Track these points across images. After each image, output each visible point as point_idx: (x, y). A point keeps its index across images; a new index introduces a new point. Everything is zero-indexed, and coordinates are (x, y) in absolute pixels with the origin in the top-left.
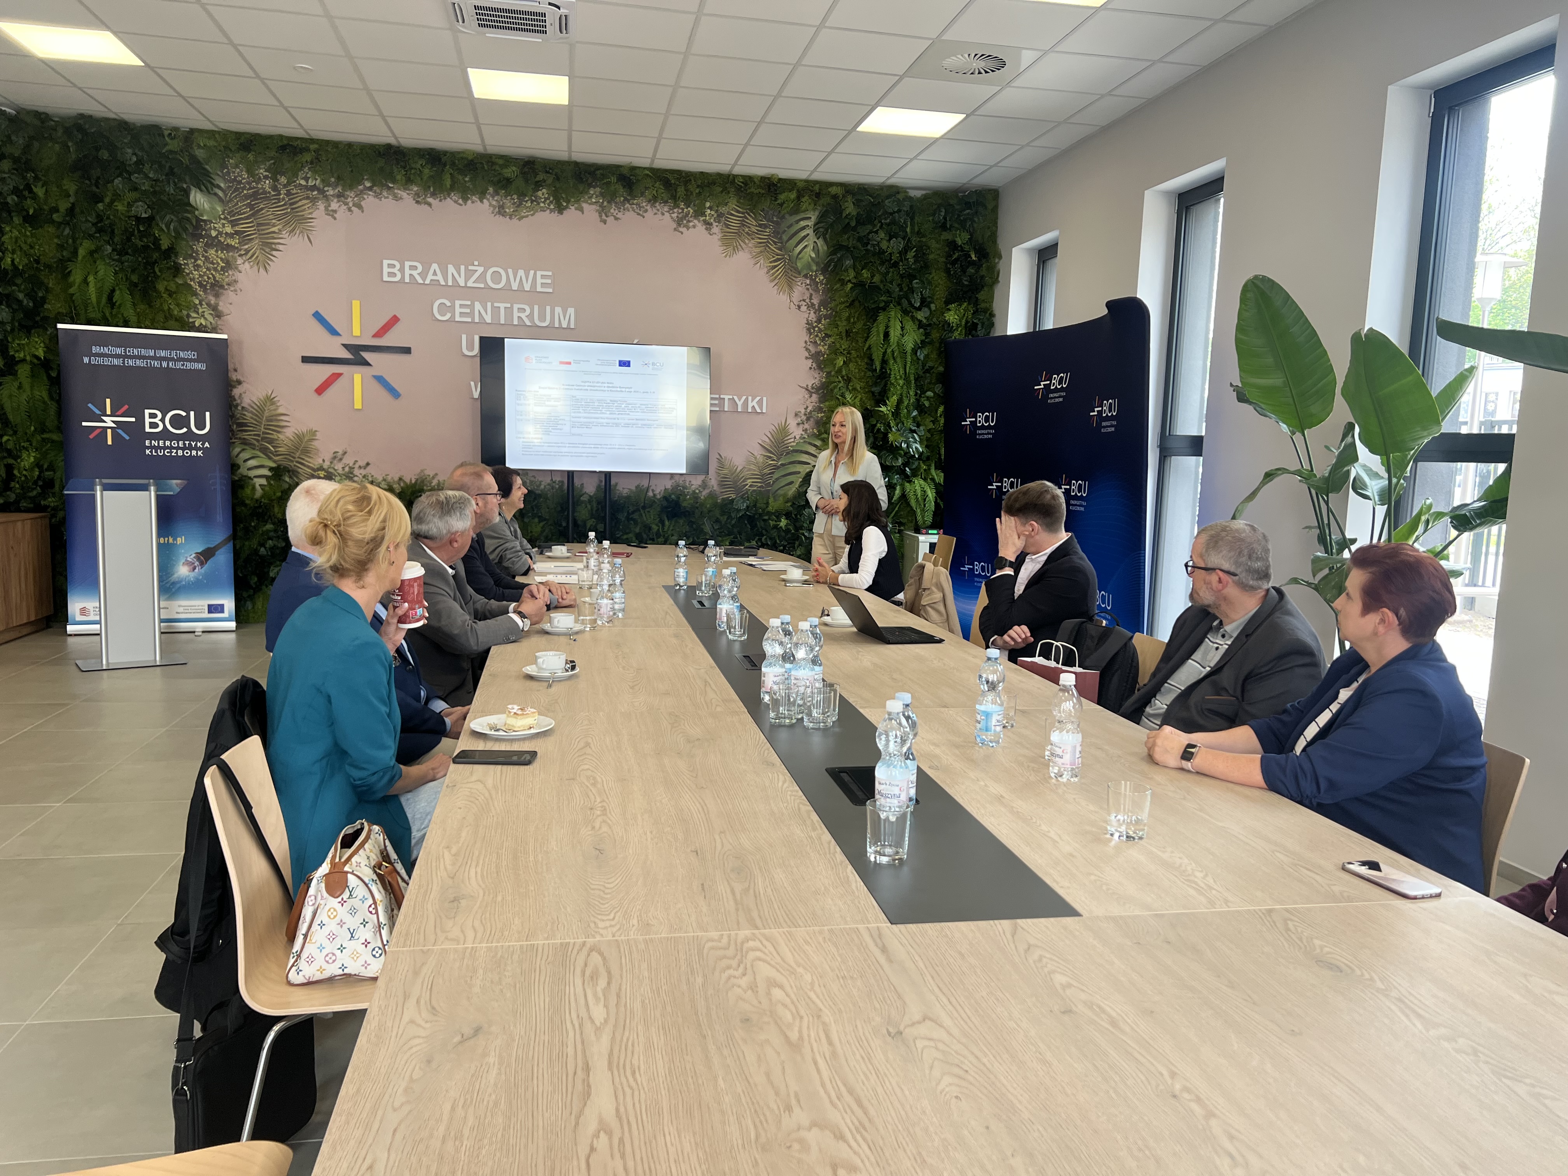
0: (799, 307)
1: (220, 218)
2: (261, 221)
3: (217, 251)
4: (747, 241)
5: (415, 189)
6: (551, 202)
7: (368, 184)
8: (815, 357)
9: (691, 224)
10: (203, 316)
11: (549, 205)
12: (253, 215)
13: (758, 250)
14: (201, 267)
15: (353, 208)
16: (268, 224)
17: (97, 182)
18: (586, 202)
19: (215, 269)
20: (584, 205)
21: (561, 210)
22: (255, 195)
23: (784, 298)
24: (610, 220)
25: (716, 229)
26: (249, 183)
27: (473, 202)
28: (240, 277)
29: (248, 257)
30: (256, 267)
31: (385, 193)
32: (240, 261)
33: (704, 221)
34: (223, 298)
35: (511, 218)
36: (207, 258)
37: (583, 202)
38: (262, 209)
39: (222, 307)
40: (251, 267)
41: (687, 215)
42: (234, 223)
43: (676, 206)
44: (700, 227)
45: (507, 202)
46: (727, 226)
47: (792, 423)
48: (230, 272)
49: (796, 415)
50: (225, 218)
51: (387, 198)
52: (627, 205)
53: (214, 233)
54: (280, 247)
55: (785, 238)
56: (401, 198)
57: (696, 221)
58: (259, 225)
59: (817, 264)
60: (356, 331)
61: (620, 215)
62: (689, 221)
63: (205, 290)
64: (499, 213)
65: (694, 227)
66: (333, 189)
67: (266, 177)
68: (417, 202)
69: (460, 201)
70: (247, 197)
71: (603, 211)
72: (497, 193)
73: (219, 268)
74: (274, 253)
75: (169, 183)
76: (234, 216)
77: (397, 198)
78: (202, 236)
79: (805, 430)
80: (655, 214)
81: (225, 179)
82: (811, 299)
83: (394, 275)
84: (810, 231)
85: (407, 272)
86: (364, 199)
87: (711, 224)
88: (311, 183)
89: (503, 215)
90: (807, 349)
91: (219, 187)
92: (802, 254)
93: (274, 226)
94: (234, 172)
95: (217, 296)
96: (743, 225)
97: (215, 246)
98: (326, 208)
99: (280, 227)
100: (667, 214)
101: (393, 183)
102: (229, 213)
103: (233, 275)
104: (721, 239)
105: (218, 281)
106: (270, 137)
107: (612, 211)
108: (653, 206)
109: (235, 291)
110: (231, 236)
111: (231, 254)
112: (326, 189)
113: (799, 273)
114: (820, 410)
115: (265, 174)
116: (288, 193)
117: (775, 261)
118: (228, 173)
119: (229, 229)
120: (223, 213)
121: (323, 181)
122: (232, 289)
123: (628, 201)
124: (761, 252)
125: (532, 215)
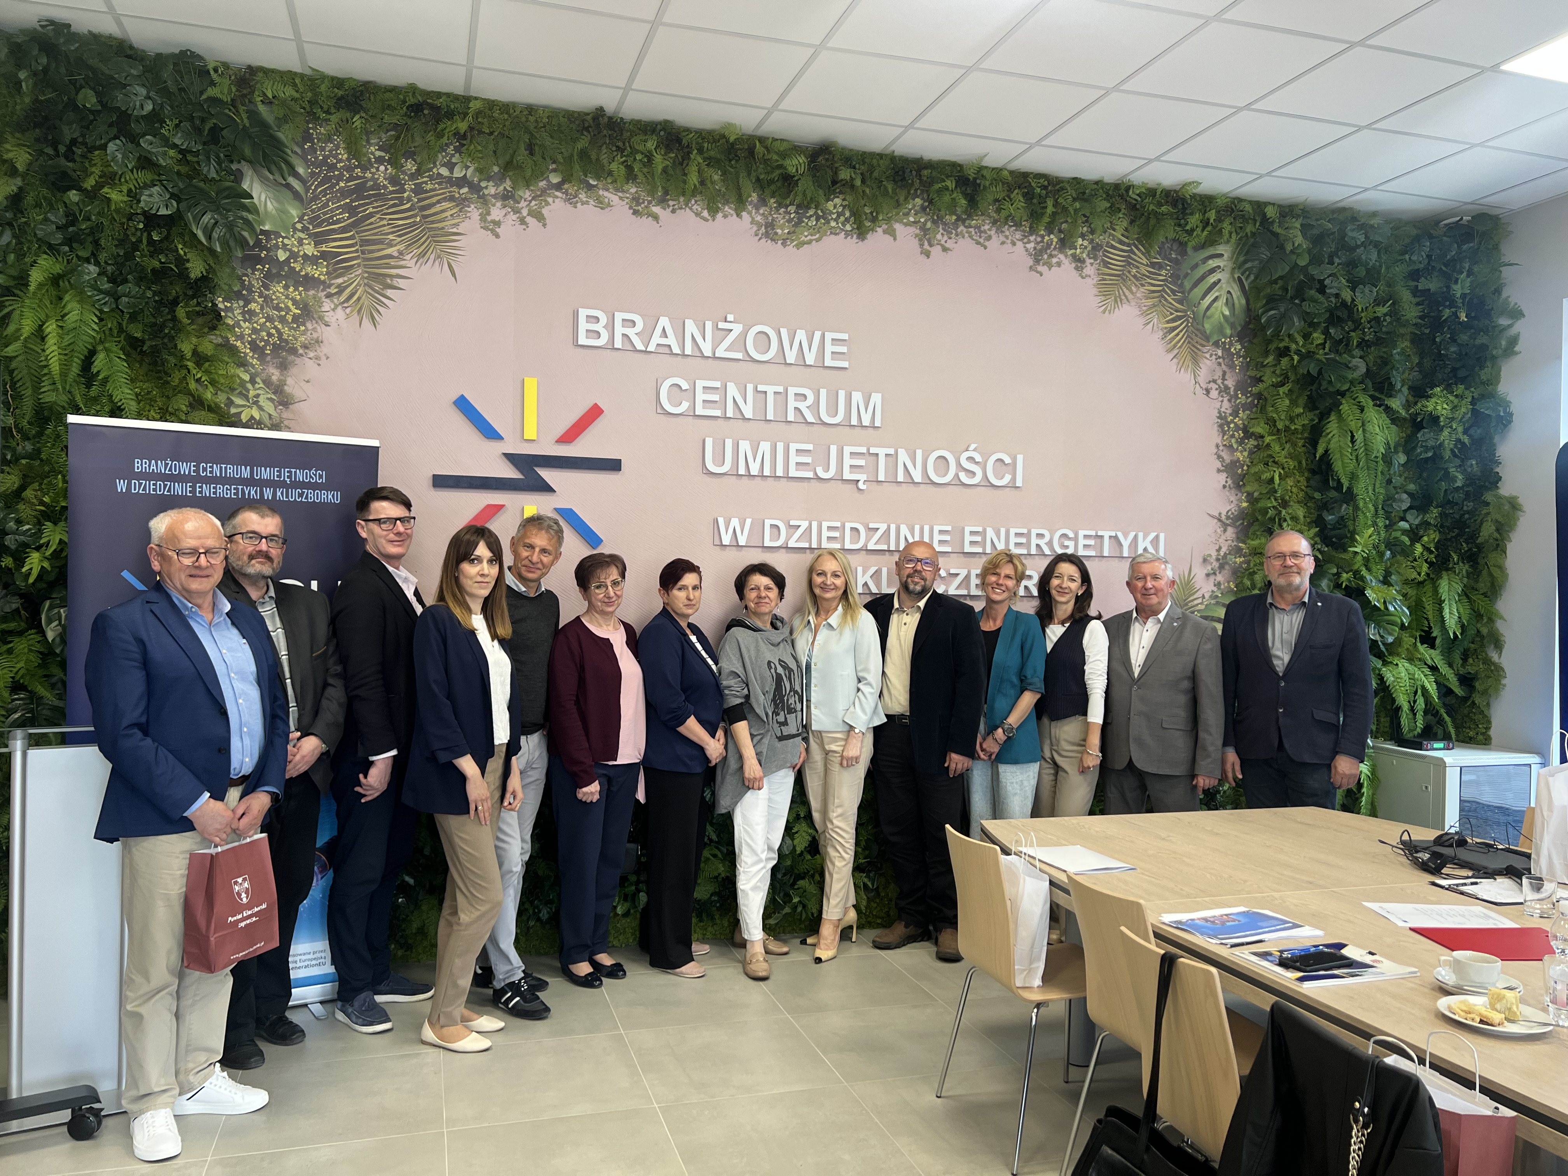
0: (1208, 391)
1: (295, 229)
2: (367, 236)
3: (286, 287)
4: (1134, 288)
5: (633, 190)
6: (847, 220)
7: (555, 179)
8: (1230, 468)
9: (1054, 260)
10: (256, 403)
11: (844, 225)
12: (354, 225)
13: (1149, 302)
14: (257, 314)
15: (529, 219)
16: (380, 242)
17: (69, 149)
18: (901, 222)
19: (282, 320)
20: (898, 226)
21: (861, 232)
22: (359, 191)
23: (1186, 377)
24: (936, 251)
25: (1090, 269)
26: (350, 169)
27: (725, 216)
28: (327, 334)
29: (342, 298)
30: (356, 317)
31: (583, 196)
32: (327, 305)
33: (1074, 256)
34: (294, 370)
35: (784, 244)
36: (267, 299)
37: (897, 221)
38: (371, 215)
39: (292, 386)
40: (348, 317)
41: (1049, 245)
42: (318, 239)
43: (1033, 230)
44: (1068, 265)
45: (780, 218)
46: (1106, 264)
47: (1199, 572)
48: (309, 325)
49: (1205, 560)
50: (304, 229)
51: (587, 203)
52: (961, 228)
53: (282, 256)
54: (401, 283)
55: (1188, 285)
56: (609, 205)
57: (1061, 256)
58: (365, 242)
59: (1232, 326)
60: (530, 432)
61: (950, 244)
62: (1051, 256)
63: (262, 357)
64: (767, 235)
65: (1059, 264)
66: (497, 185)
67: (380, 161)
68: (636, 213)
69: (705, 213)
70: (344, 193)
71: (925, 237)
72: (763, 202)
73: (289, 318)
74: (389, 292)
75: (209, 159)
76: (319, 225)
77: (602, 205)
78: (258, 260)
79: (1218, 585)
80: (1003, 243)
81: (306, 161)
82: (1224, 379)
83: (598, 334)
84: (1222, 276)
85: (619, 330)
86: (548, 204)
87: (1083, 262)
88: (458, 173)
89: (772, 240)
90: (1219, 457)
91: (296, 175)
92: (1212, 310)
93: (390, 245)
94: (323, 149)
95: (283, 367)
96: (1128, 263)
97: (286, 277)
98: (483, 218)
99: (401, 247)
100: (1019, 244)
101: (598, 178)
102: (312, 221)
103: (314, 329)
104: (1097, 285)
105: (286, 341)
106: (393, 89)
107: (939, 236)
108: (999, 231)
109: (317, 358)
110: (313, 260)
111: (312, 292)
112: (483, 184)
113: (1207, 339)
114: (1238, 551)
115: (378, 153)
116: (418, 190)
117: (1174, 320)
118: (313, 150)
119: (309, 249)
120: (301, 220)
121: (480, 170)
122: (311, 354)
123: (964, 221)
124: (1154, 306)
125: (817, 240)
